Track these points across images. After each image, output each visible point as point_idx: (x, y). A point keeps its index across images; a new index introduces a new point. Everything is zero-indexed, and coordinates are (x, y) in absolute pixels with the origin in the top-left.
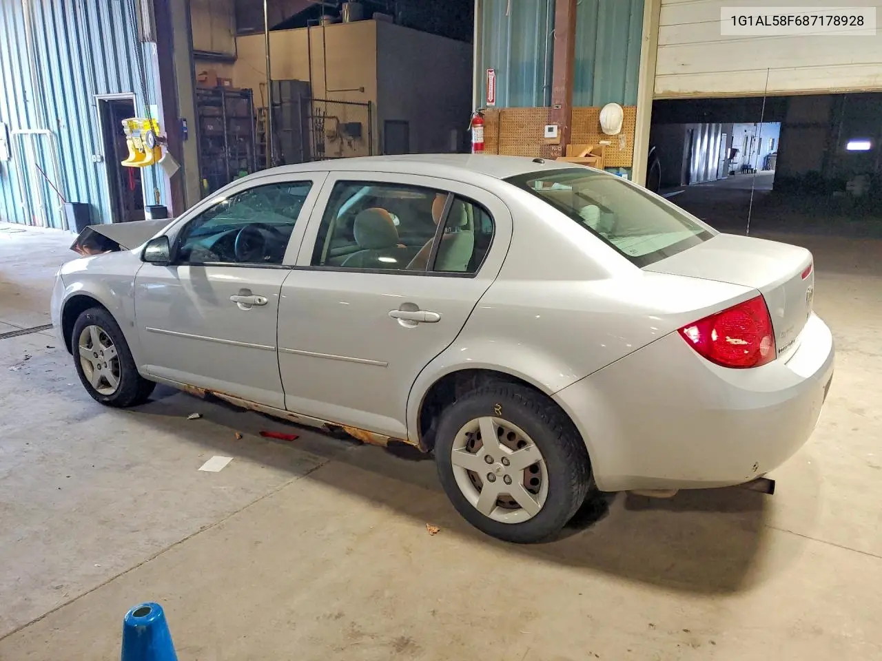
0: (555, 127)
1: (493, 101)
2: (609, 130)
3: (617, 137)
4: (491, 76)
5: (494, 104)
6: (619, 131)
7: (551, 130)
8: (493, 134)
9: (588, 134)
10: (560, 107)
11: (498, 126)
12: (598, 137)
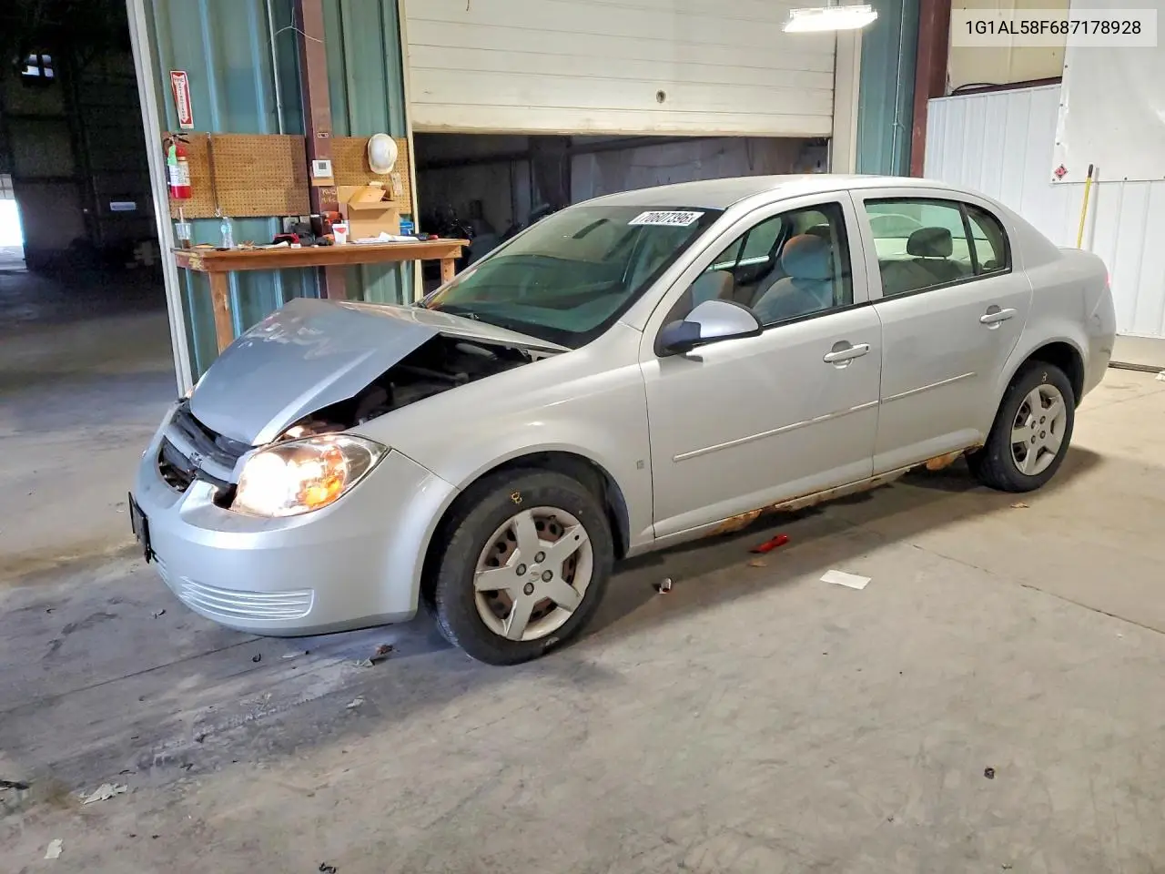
0: (328, 163)
1: (189, 122)
2: (378, 167)
3: (389, 177)
4: (181, 83)
5: (191, 126)
6: (391, 168)
7: (322, 166)
8: (203, 173)
9: (351, 173)
10: (327, 135)
11: (210, 160)
12: (365, 177)
